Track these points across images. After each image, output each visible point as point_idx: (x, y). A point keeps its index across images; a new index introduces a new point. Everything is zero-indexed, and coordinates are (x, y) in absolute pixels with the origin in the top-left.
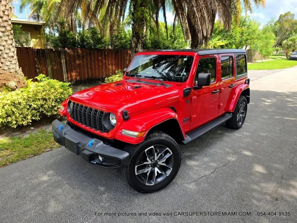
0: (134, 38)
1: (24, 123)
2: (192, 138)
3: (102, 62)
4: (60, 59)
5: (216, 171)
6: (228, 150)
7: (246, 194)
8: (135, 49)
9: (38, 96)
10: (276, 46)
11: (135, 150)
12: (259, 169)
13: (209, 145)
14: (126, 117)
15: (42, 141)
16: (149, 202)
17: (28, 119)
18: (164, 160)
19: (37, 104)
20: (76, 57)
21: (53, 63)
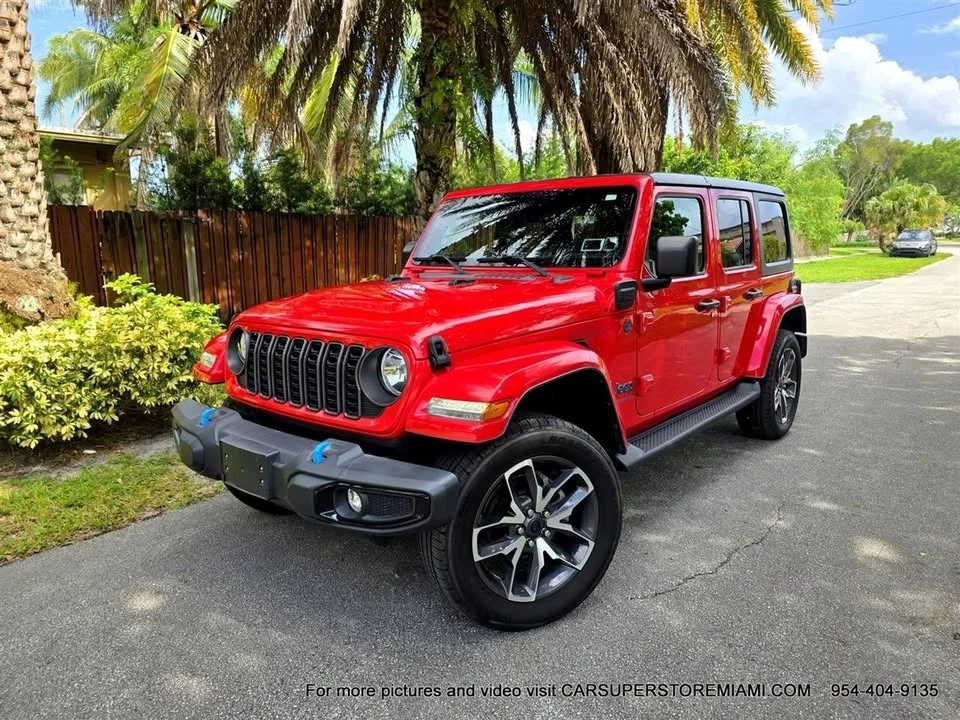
0: (422, 173)
1: (63, 432)
2: (647, 450)
3: (314, 256)
4: (180, 243)
5: (734, 557)
6: (760, 498)
7: (851, 622)
8: (424, 207)
9: (114, 339)
10: (845, 216)
11: (474, 470)
12: (873, 549)
13: (691, 486)
14: (442, 358)
15: (126, 487)
16: (522, 657)
17: (78, 416)
18: (568, 513)
19: (111, 367)
20: (232, 241)
21: (157, 259)
